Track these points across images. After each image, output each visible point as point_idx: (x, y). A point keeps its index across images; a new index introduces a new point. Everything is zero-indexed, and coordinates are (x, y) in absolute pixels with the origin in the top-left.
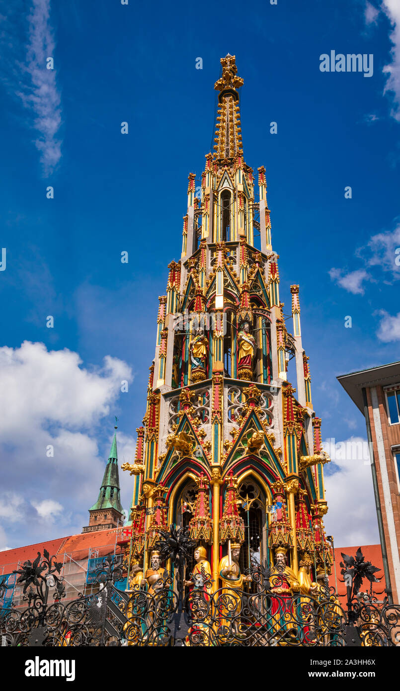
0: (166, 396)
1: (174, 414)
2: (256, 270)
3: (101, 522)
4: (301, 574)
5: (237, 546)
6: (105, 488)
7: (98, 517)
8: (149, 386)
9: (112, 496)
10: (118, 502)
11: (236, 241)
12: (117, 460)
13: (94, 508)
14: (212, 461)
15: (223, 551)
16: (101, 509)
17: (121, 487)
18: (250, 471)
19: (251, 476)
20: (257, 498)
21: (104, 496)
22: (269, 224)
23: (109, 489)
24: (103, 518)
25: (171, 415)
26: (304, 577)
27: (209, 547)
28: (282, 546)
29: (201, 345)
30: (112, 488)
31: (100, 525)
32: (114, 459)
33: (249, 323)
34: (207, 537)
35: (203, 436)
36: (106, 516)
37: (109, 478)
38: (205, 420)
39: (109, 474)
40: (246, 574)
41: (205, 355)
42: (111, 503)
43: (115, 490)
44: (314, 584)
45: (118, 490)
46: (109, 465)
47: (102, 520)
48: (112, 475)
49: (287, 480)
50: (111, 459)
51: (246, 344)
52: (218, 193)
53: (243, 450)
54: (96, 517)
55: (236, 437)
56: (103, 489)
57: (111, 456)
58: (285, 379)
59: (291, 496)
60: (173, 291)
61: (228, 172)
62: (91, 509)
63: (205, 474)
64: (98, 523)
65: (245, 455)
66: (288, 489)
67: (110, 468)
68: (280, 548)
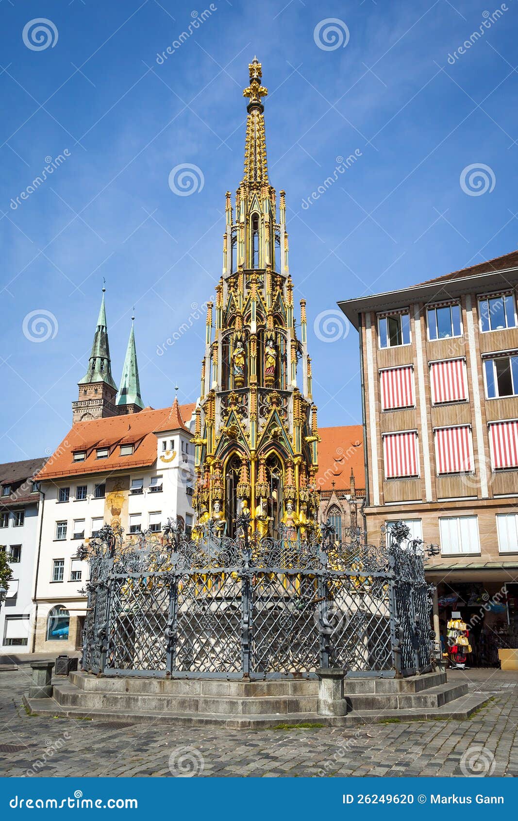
0: (218, 395)
1: (225, 408)
2: (278, 292)
3: (92, 396)
4: (301, 514)
5: (265, 500)
6: (95, 360)
7: (88, 391)
8: (203, 376)
9: (102, 368)
10: (109, 374)
11: (263, 268)
12: (106, 328)
13: (83, 381)
14: (251, 445)
15: (257, 503)
16: (90, 383)
17: (111, 358)
18: (273, 450)
19: (273, 453)
20: (276, 467)
21: (93, 368)
22: (287, 248)
23: (98, 360)
24: (94, 392)
25: (222, 409)
26: (303, 516)
27: (249, 500)
28: (291, 499)
29: (240, 357)
30: (102, 359)
31: (90, 400)
32: (103, 327)
33: (273, 341)
34: (248, 495)
35: (244, 428)
36: (96, 390)
37: (98, 348)
38: (245, 416)
39: (98, 344)
40: (271, 516)
41: (243, 365)
42: (102, 376)
43: (105, 361)
44: (308, 521)
45: (109, 361)
46: (97, 333)
47: (93, 395)
48: (102, 344)
49: (295, 456)
50: (99, 326)
51: (270, 358)
52: (249, 215)
53: (269, 437)
54: (85, 391)
55: (265, 428)
56: (92, 360)
57: (100, 322)
58: (295, 386)
59: (297, 467)
60: (220, 310)
61: (257, 195)
62: (79, 383)
63: (246, 454)
64: (88, 398)
65: (270, 440)
66: (295, 463)
67: (99, 337)
68: (290, 500)
